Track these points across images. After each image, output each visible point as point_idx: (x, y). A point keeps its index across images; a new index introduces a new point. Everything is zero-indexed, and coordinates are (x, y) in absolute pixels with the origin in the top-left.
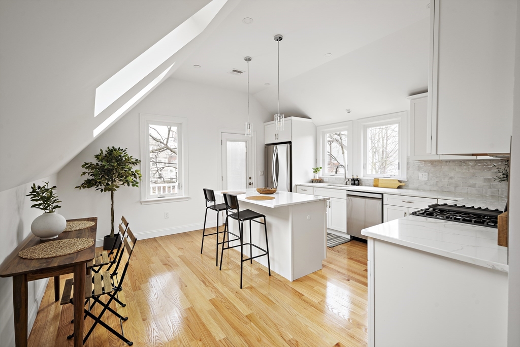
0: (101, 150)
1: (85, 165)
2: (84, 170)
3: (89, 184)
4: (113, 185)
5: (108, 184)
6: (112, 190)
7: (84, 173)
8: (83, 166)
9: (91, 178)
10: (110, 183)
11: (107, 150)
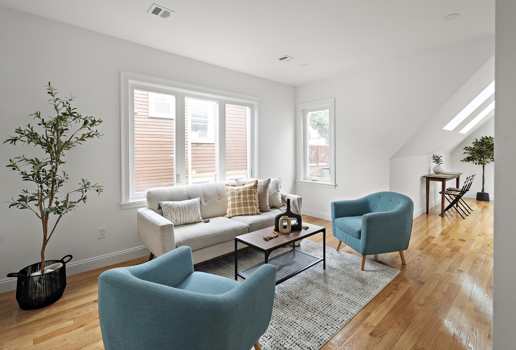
0: (476, 139)
1: (466, 148)
2: (465, 151)
3: (469, 159)
4: (484, 161)
5: (480, 160)
6: (484, 165)
7: (465, 153)
8: (464, 149)
9: (470, 156)
10: (482, 159)
11: (481, 138)
